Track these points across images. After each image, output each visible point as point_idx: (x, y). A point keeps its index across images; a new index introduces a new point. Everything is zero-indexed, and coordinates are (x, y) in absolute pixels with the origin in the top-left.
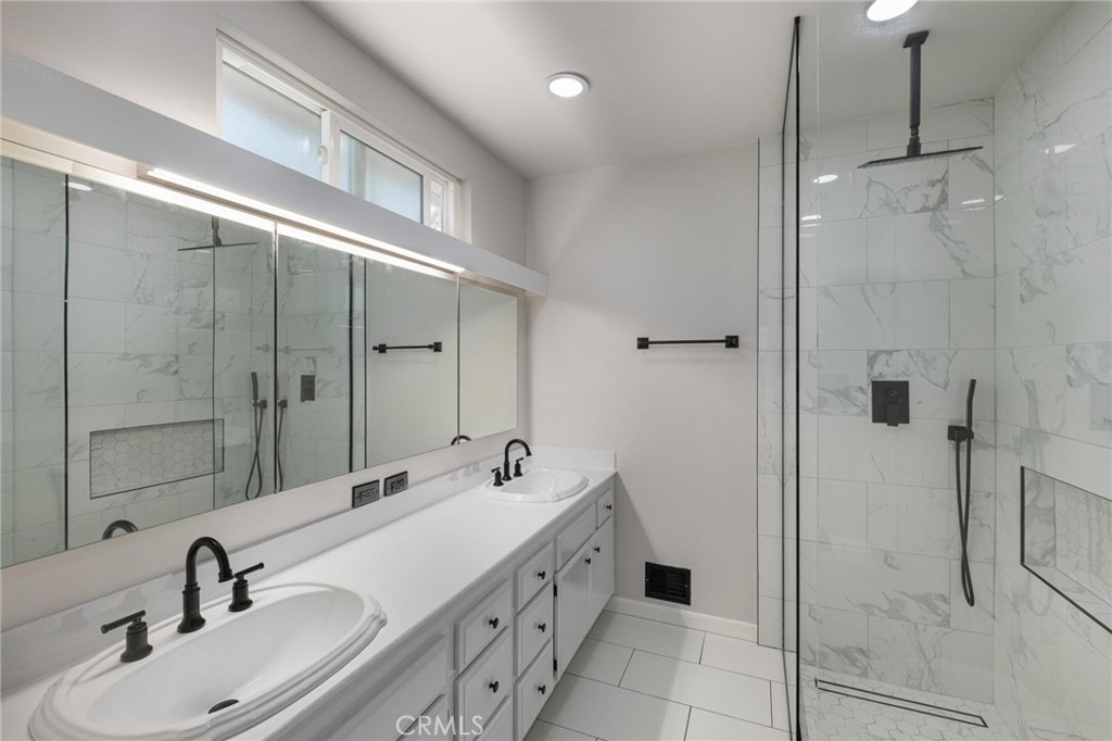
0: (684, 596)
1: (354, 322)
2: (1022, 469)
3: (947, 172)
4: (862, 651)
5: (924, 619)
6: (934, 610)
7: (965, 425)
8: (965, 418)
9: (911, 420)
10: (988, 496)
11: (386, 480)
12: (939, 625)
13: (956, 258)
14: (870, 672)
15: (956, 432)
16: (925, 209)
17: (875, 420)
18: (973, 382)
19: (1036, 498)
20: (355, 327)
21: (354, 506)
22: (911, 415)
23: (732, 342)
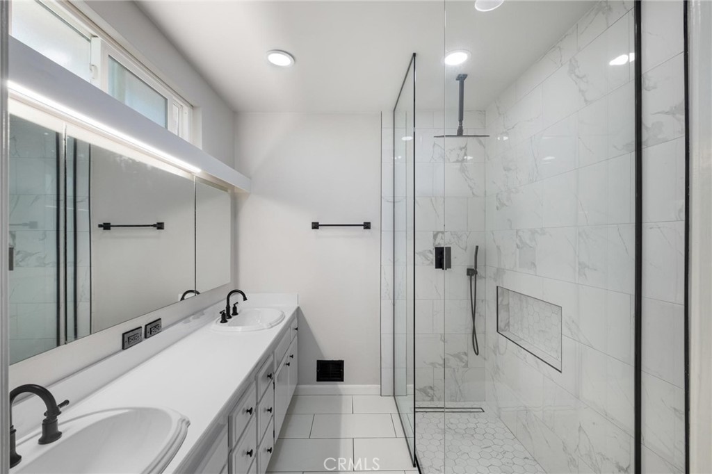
0: (340, 377)
1: (78, 205)
2: (497, 287)
3: (467, 144)
4: (431, 388)
5: (458, 365)
6: (461, 360)
7: (473, 268)
8: (473, 264)
9: (452, 266)
10: (483, 301)
11: (146, 326)
12: (464, 367)
13: (471, 187)
14: (435, 398)
15: (470, 271)
16: (457, 161)
17: (436, 267)
18: (477, 247)
19: (502, 300)
20: (79, 210)
21: (124, 348)
22: (452, 264)
23: (367, 226)
